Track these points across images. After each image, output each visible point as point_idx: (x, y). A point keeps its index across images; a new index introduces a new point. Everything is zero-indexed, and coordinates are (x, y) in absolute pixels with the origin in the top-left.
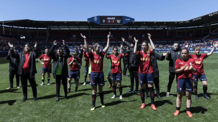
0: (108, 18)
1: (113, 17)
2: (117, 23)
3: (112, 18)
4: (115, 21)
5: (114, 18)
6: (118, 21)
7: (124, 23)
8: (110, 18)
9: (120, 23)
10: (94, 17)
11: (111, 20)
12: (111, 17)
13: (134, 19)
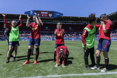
0: (42, 13)
1: (46, 11)
2: (49, 17)
3: (45, 13)
4: (48, 15)
5: (47, 13)
6: (50, 15)
7: (55, 17)
8: (43, 13)
9: (51, 17)
10: (30, 11)
11: (44, 14)
12: (44, 11)
13: (62, 14)
